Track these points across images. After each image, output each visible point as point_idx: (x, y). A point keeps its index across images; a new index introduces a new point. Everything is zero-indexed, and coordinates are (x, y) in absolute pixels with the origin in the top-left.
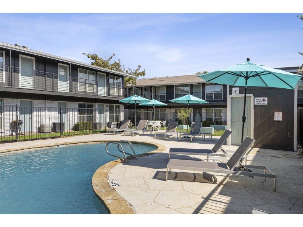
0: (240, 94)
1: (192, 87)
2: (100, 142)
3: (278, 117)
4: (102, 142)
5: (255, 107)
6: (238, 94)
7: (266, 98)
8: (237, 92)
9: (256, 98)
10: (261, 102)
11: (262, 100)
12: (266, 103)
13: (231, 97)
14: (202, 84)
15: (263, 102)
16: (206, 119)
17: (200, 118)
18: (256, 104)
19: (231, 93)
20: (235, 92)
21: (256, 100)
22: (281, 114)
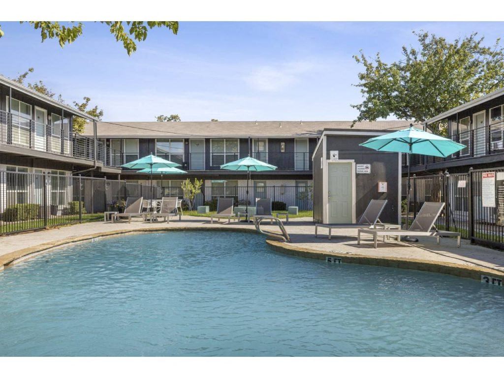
0: (339, 159)
1: (188, 144)
2: (143, 231)
3: (383, 187)
4: (146, 231)
5: (357, 175)
6: (338, 160)
7: (369, 166)
8: (336, 156)
9: (358, 165)
10: (364, 170)
11: (364, 167)
12: (369, 171)
13: (329, 163)
14: (204, 140)
15: (365, 170)
16: (212, 197)
17: (203, 196)
18: (358, 172)
19: (328, 158)
20: (334, 156)
21: (358, 168)
22: (385, 184)
